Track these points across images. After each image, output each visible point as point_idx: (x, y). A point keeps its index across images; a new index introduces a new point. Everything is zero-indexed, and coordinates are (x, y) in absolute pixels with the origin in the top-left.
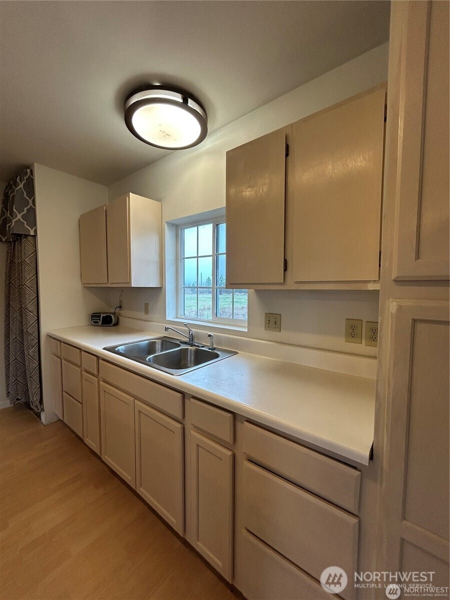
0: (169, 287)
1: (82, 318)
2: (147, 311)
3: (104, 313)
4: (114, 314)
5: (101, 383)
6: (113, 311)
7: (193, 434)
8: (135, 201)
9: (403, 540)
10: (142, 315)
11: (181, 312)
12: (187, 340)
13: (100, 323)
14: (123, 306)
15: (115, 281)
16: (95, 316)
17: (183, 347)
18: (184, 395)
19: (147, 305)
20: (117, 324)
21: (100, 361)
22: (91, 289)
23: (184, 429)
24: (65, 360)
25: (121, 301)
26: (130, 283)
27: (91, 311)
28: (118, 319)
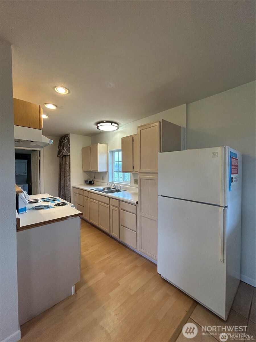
0: (110, 172)
1: (83, 182)
2: (103, 180)
3: (89, 180)
4: (93, 180)
5: (90, 199)
6: (92, 179)
7: (111, 207)
8: (99, 145)
9: (141, 216)
10: (101, 180)
11: (114, 179)
12: (114, 188)
13: (88, 183)
14: (96, 177)
15: (93, 170)
16: (87, 181)
17: (113, 189)
18: (110, 198)
19: (103, 177)
20: (93, 184)
21: (90, 193)
22: (86, 172)
23: (110, 206)
24: (79, 194)
25: (95, 176)
26: (98, 170)
27: (85, 180)
28: (94, 182)
